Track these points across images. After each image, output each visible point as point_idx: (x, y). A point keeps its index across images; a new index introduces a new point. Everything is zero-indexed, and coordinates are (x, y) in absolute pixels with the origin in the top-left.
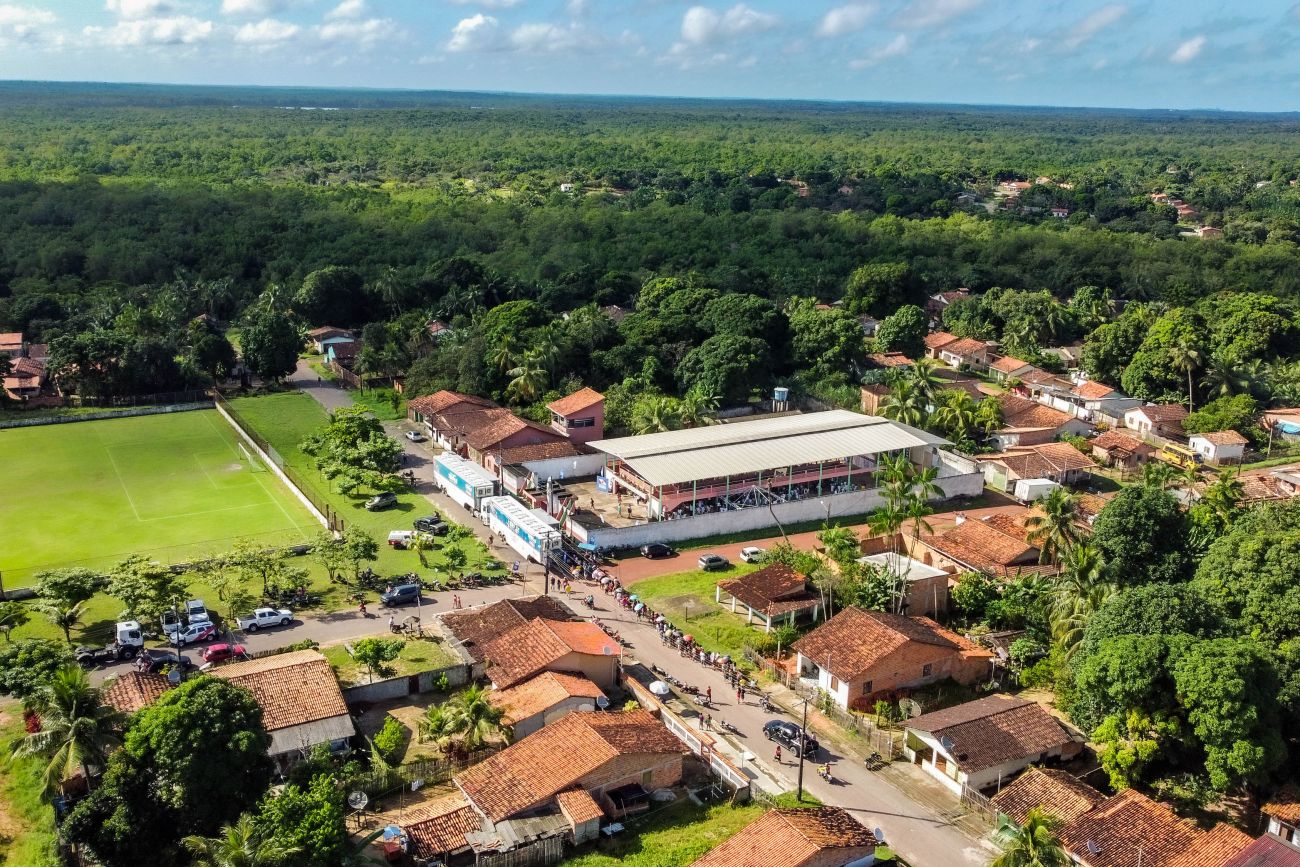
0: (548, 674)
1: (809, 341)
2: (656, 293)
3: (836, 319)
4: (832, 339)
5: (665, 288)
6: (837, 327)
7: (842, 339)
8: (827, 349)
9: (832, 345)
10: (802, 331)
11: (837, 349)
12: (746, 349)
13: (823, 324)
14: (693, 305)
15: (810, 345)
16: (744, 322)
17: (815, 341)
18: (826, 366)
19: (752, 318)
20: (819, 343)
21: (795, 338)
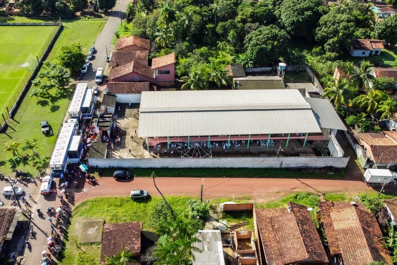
1: (323, 32)
4: (336, 32)
6: (341, 26)
7: (341, 34)
8: (332, 38)
9: (335, 36)
10: (323, 25)
11: (336, 39)
12: (274, 38)
15: (323, 34)
16: (293, 16)
17: (326, 32)
18: (328, 47)
19: (299, 14)
20: (328, 34)
21: (317, 29)
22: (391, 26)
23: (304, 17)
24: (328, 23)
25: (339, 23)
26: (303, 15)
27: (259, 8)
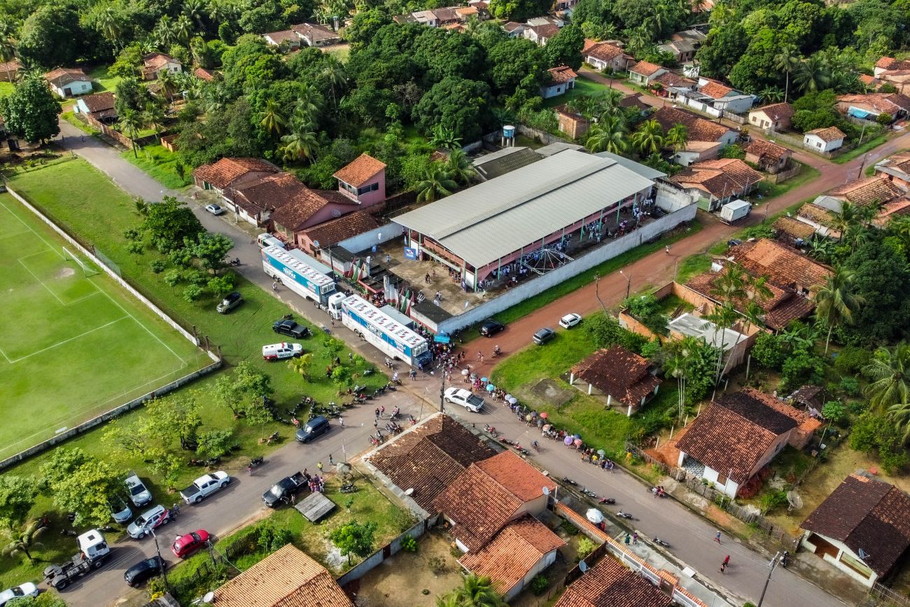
0: (510, 530)
1: (507, 71)
2: (365, 28)
3: (526, 49)
4: (526, 68)
5: (372, 23)
6: (529, 57)
7: (535, 67)
8: (523, 77)
9: (527, 73)
10: (500, 61)
11: (531, 76)
12: (474, 93)
13: (517, 54)
14: (404, 42)
15: (509, 74)
16: (454, 58)
17: (513, 71)
18: (524, 91)
19: (460, 54)
20: (516, 72)
21: (496, 68)
22: (569, 43)
23: (469, 55)
24: (508, 56)
25: (522, 52)
26: (467, 53)
27: (391, 58)
